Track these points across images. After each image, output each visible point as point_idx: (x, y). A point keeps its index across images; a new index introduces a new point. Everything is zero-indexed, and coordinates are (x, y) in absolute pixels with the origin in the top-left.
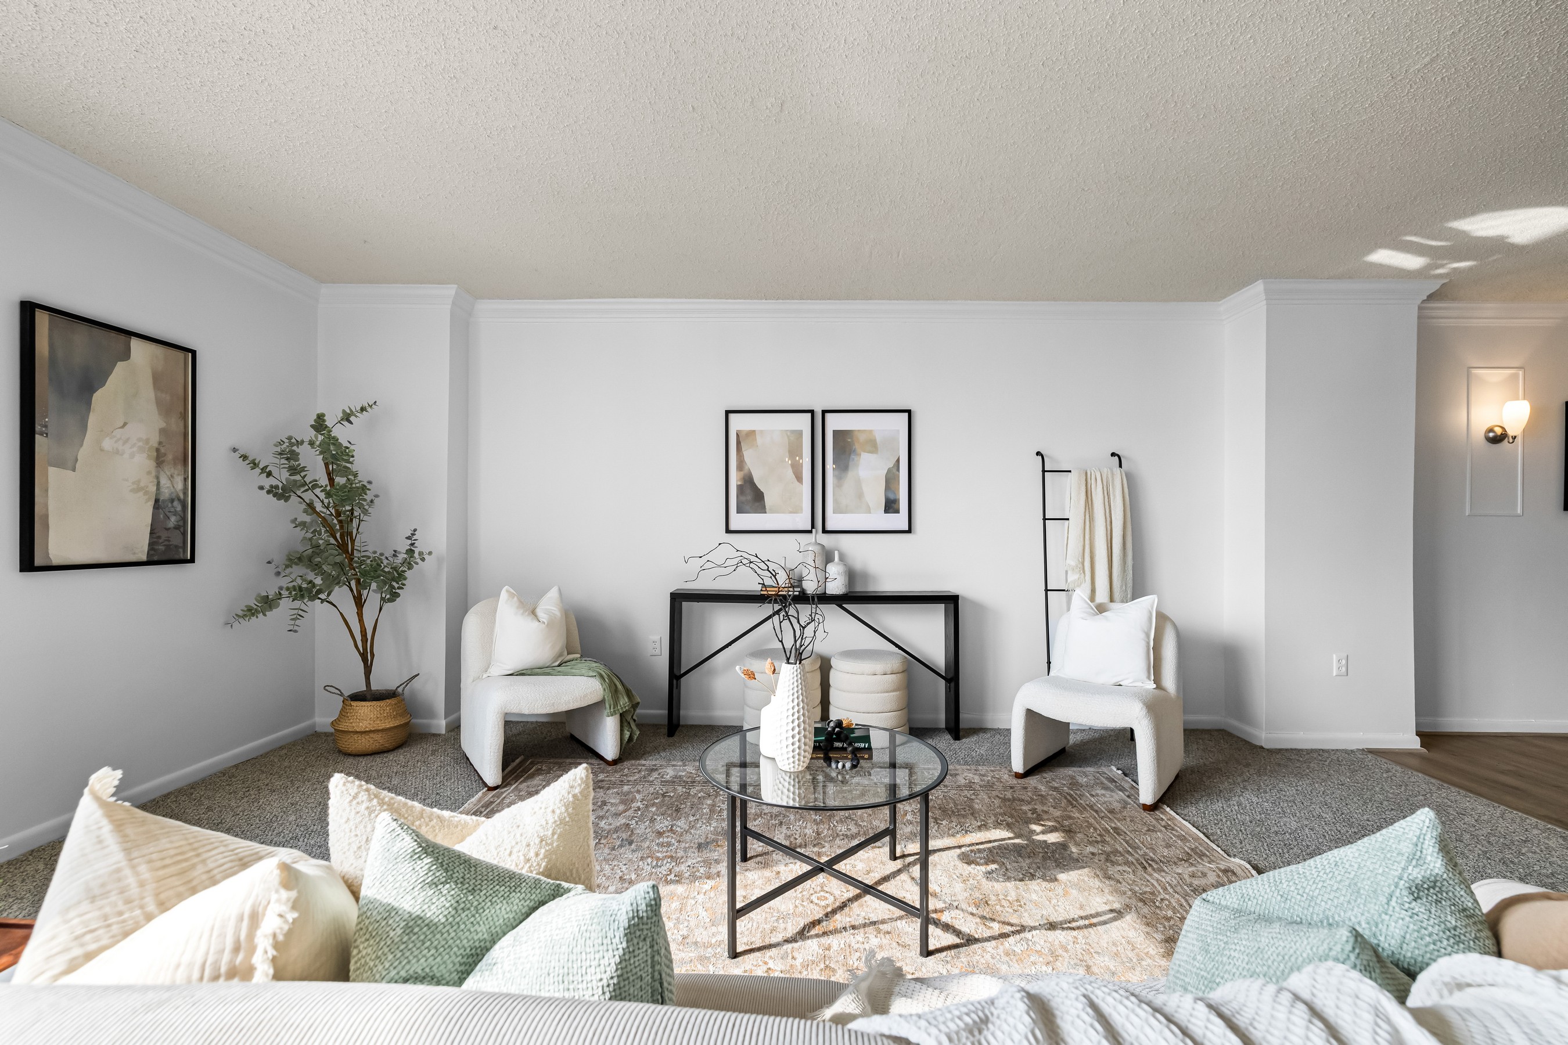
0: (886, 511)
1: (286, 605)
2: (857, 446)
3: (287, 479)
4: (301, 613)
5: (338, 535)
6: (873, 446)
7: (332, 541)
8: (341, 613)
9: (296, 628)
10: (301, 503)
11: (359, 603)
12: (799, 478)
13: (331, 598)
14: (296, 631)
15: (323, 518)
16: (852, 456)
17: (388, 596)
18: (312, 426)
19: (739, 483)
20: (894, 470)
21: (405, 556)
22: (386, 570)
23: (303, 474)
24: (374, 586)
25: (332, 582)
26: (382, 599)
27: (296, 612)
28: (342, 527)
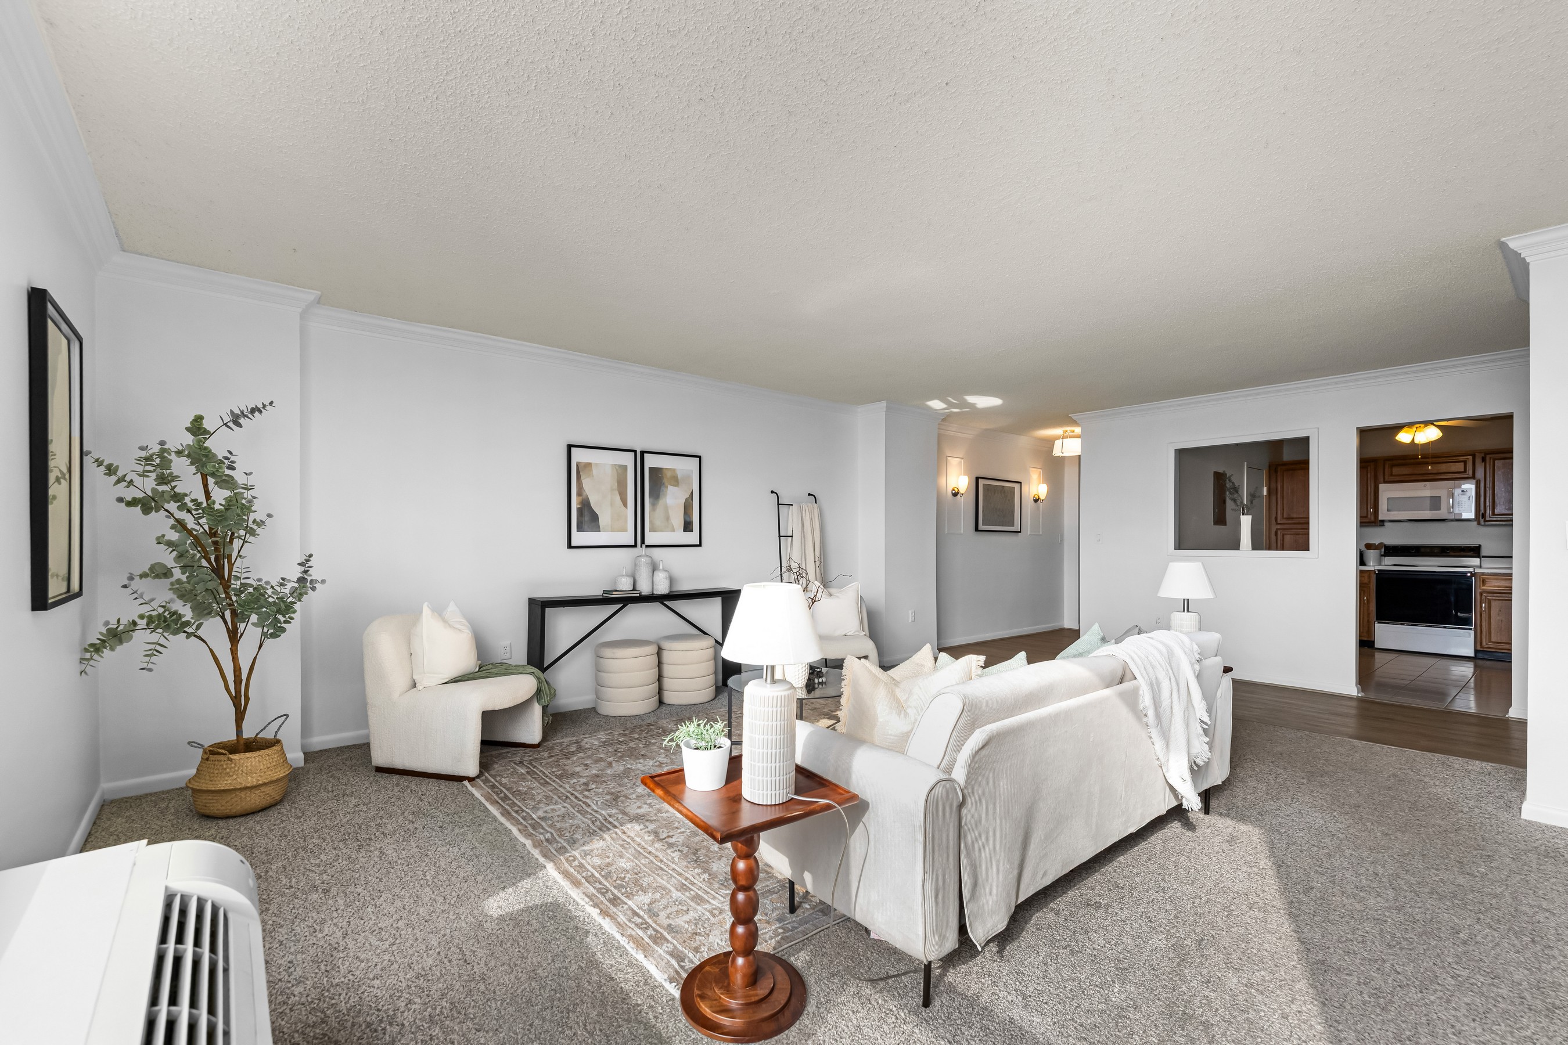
0: (685, 530)
1: (142, 638)
2: (665, 481)
3: (154, 490)
4: (158, 648)
5: (213, 558)
6: (676, 481)
7: (204, 563)
8: (211, 650)
9: (150, 666)
10: (167, 517)
11: (234, 637)
12: (625, 505)
13: (200, 633)
14: (150, 670)
15: (195, 537)
16: (662, 488)
17: (271, 631)
18: (188, 429)
19: (579, 506)
20: (690, 500)
21: (296, 585)
22: (271, 600)
23: (173, 484)
24: (254, 618)
25: (203, 611)
26: (263, 634)
27: (153, 646)
28: (216, 549)
